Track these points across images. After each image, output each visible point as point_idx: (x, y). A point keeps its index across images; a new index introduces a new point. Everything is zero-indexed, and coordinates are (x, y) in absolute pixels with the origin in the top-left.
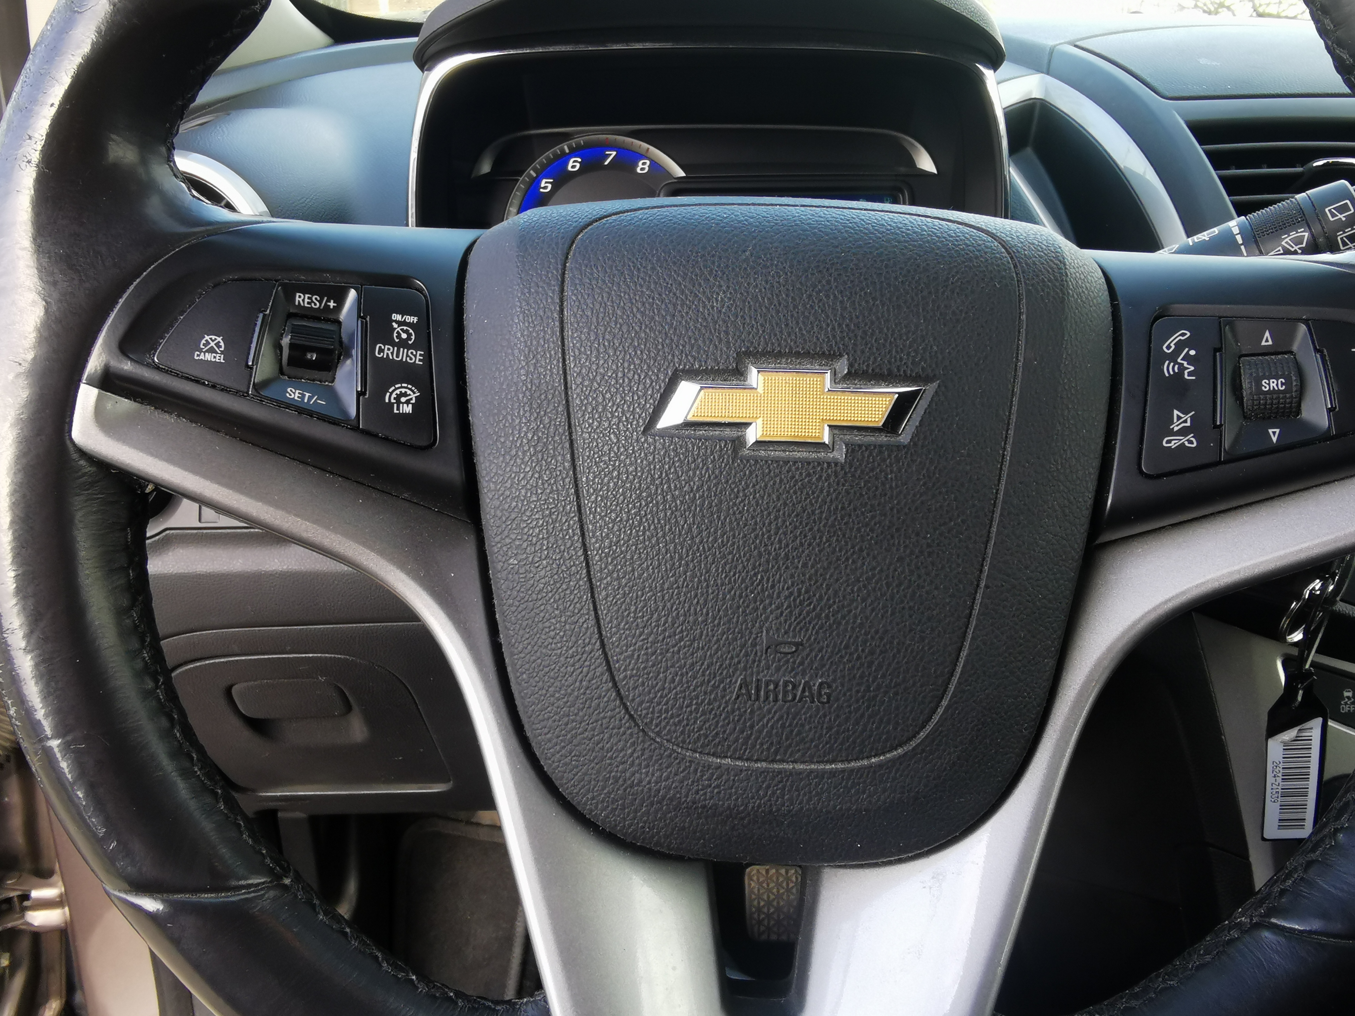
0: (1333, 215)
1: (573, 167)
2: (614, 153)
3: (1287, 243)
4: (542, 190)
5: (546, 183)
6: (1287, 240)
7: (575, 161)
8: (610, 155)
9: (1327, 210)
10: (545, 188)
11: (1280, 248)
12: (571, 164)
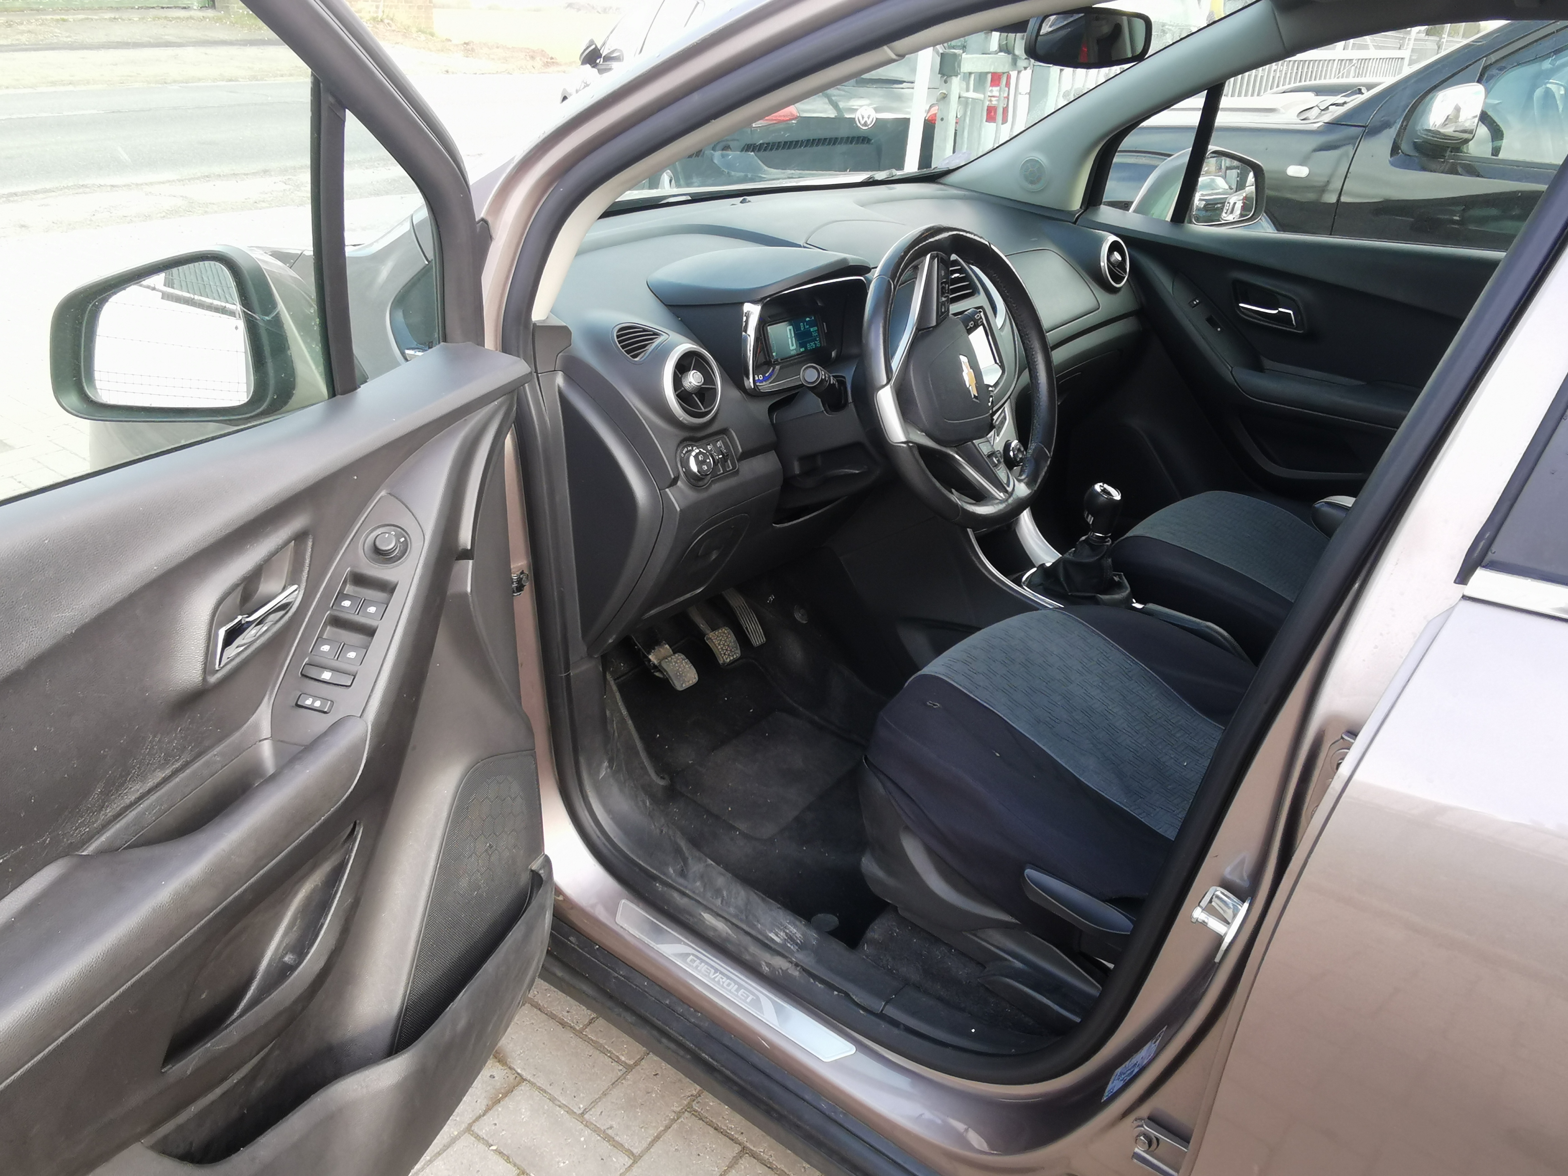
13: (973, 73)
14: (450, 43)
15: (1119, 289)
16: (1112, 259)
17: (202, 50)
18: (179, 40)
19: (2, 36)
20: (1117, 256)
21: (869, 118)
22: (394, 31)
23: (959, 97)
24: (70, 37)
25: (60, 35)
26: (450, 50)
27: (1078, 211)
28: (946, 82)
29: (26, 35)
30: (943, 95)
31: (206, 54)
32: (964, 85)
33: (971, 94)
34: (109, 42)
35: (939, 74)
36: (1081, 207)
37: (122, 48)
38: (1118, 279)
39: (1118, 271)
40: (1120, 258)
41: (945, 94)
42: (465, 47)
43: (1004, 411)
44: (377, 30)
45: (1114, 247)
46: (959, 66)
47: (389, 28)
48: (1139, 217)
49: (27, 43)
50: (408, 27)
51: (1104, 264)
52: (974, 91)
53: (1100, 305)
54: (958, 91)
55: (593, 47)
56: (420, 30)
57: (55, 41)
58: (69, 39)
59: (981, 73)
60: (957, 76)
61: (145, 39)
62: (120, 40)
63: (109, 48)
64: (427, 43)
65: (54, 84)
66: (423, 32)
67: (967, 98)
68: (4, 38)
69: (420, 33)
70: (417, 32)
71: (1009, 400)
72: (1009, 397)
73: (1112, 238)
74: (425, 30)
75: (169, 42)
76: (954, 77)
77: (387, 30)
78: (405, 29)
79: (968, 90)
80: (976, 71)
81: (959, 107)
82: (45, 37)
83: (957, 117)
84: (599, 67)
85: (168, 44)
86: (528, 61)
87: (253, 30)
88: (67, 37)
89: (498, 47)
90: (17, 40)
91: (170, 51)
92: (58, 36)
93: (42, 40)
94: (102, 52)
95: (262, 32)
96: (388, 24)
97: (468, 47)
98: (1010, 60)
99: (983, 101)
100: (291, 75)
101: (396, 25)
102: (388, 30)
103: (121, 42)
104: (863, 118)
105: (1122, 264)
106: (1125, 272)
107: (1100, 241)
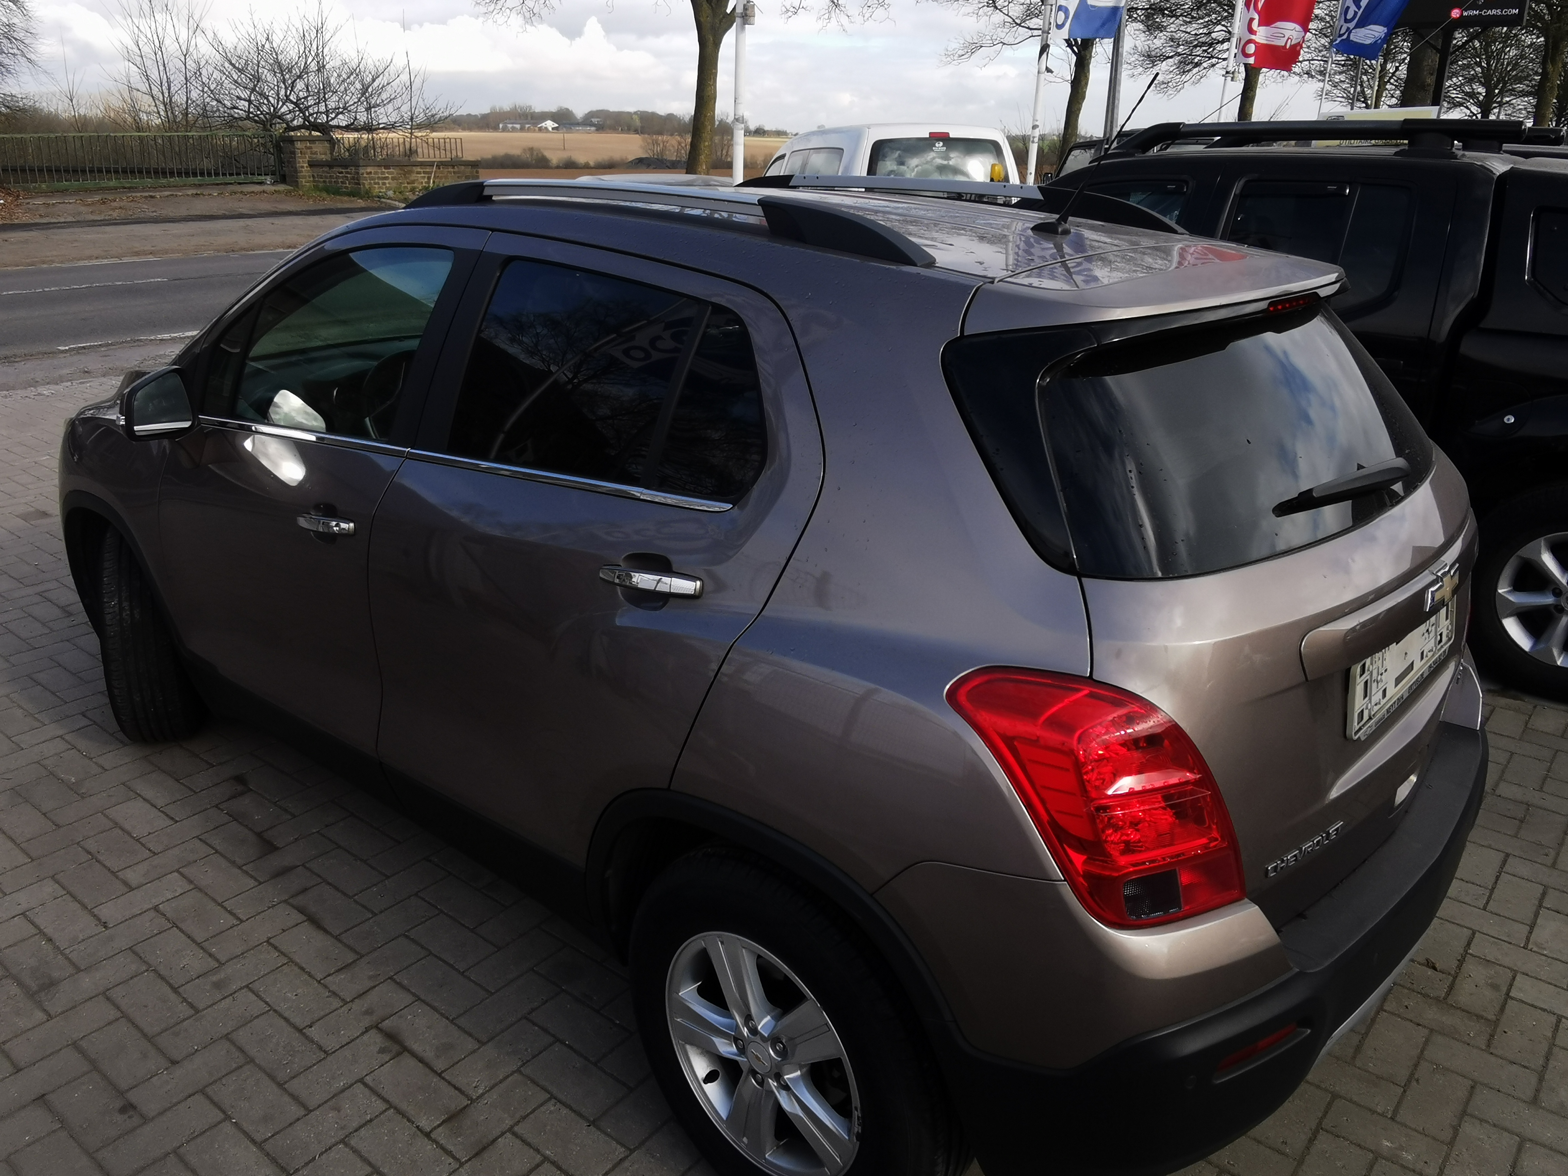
18: (251, 213)
24: (155, 211)
49: (118, 218)
58: (155, 214)
61: (221, 212)
91: (242, 222)
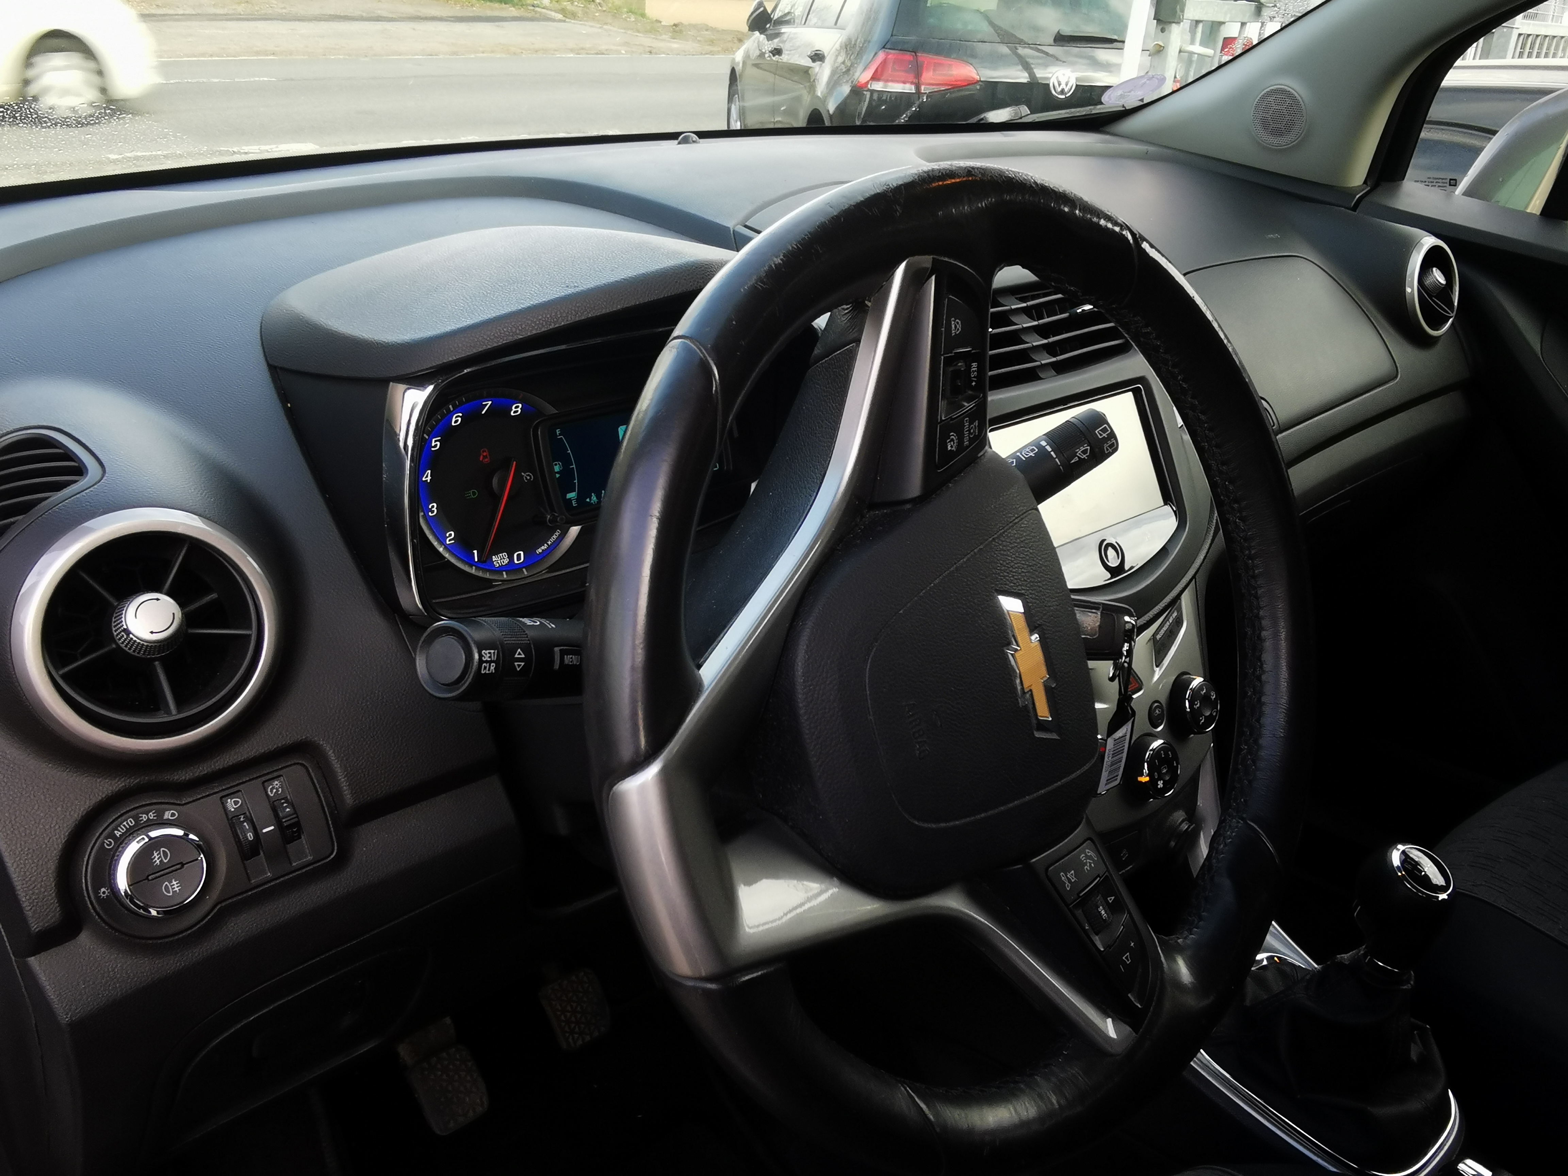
0: (1101, 435)
1: (456, 421)
2: (490, 403)
3: (1079, 454)
4: (433, 449)
5: (435, 441)
6: (1079, 452)
7: (456, 417)
8: (487, 404)
9: (1096, 432)
10: (436, 446)
11: (1077, 458)
12: (454, 420)
13: (1201, 21)
14: (659, 24)
15: (1437, 339)
16: (1428, 282)
17: (412, 25)
19: (220, 5)
20: (1438, 276)
21: (1067, 85)
22: (604, 11)
23: (1180, 51)
25: (275, 6)
26: (658, 31)
27: (1359, 189)
28: (1163, 30)
29: (243, 5)
30: (1158, 47)
31: (414, 29)
32: (1188, 37)
33: (1197, 48)
34: (323, 15)
35: (1154, 19)
36: (1365, 182)
37: (333, 21)
38: (1436, 321)
39: (1437, 304)
40: (1442, 280)
41: (1161, 46)
42: (673, 29)
43: (1180, 610)
44: (588, 10)
45: (1433, 258)
46: (1183, 11)
47: (600, 8)
48: (1474, 204)
50: (620, 8)
51: (1412, 289)
52: (1200, 45)
53: (1399, 370)
54: (1180, 44)
55: (762, 9)
56: (630, 11)
57: (270, 12)
59: (1213, 22)
60: (1178, 23)
62: (333, 13)
63: (322, 21)
64: (636, 24)
65: (257, 53)
66: (632, 13)
67: (1191, 53)
68: (221, 7)
69: (630, 14)
70: (627, 12)
71: (1194, 581)
72: (1194, 577)
73: (1429, 241)
74: (636, 11)
75: (381, 17)
76: (1174, 25)
77: (597, 10)
78: (616, 10)
79: (1192, 42)
80: (1205, 19)
81: (1179, 66)
82: (260, 8)
83: (1175, 77)
84: (769, 32)
85: (378, 19)
86: (735, 43)
87: (466, 7)
88: (282, 8)
89: (707, 30)
90: (234, 9)
92: (274, 7)
93: (258, 11)
94: (312, 25)
95: (474, 9)
96: (599, 4)
97: (677, 28)
98: (1253, 8)
99: (1212, 58)
100: (493, 52)
101: (607, 5)
102: (599, 10)
103: (333, 15)
104: (1059, 85)
105: (1444, 292)
106: (1452, 310)
107: (1406, 247)
